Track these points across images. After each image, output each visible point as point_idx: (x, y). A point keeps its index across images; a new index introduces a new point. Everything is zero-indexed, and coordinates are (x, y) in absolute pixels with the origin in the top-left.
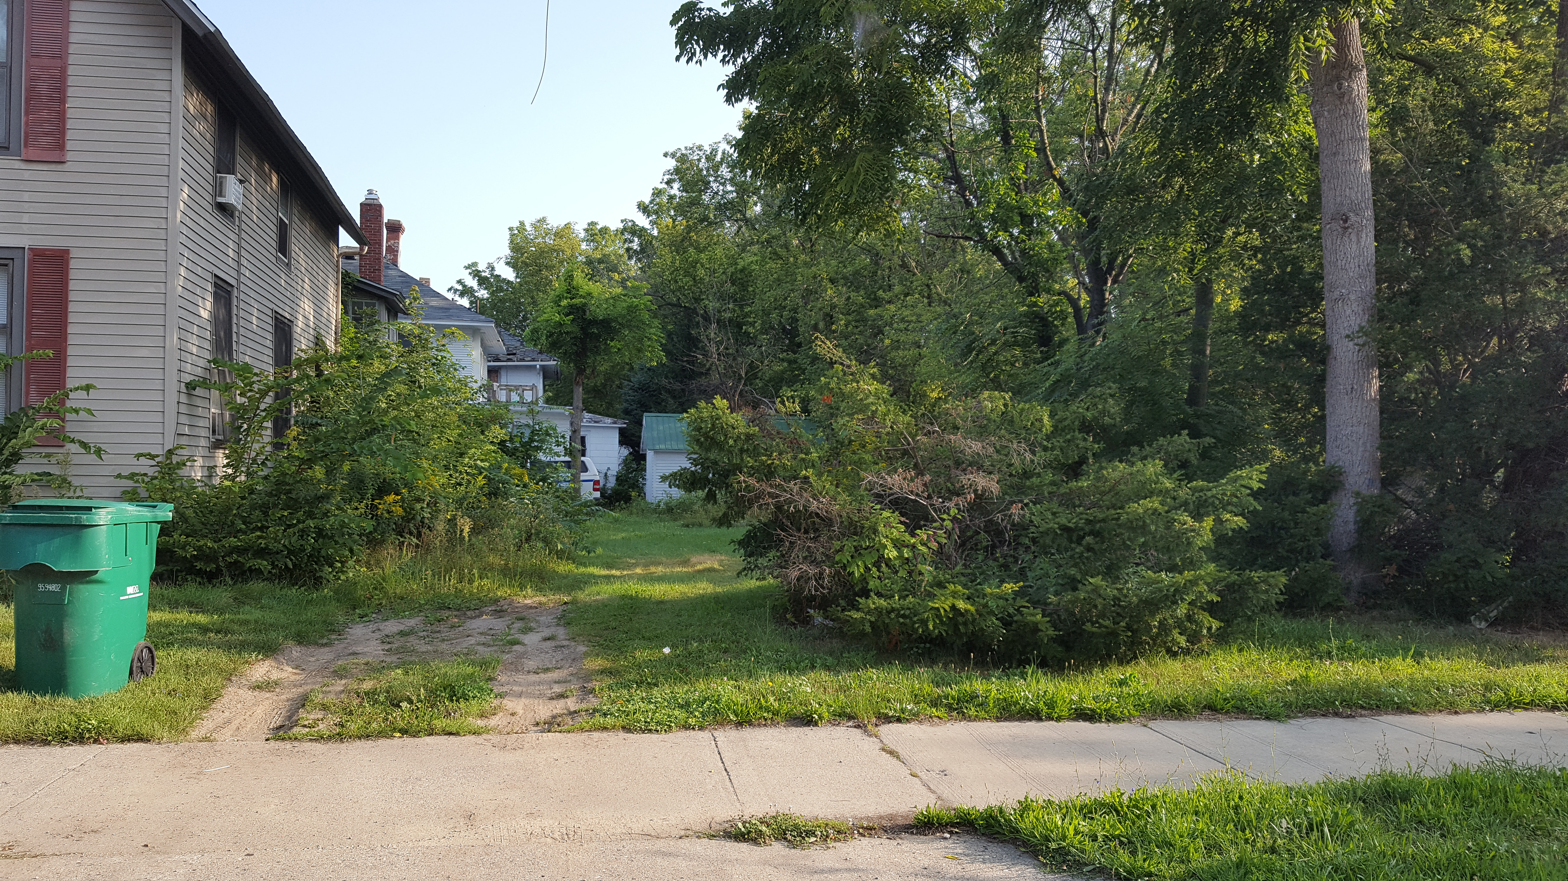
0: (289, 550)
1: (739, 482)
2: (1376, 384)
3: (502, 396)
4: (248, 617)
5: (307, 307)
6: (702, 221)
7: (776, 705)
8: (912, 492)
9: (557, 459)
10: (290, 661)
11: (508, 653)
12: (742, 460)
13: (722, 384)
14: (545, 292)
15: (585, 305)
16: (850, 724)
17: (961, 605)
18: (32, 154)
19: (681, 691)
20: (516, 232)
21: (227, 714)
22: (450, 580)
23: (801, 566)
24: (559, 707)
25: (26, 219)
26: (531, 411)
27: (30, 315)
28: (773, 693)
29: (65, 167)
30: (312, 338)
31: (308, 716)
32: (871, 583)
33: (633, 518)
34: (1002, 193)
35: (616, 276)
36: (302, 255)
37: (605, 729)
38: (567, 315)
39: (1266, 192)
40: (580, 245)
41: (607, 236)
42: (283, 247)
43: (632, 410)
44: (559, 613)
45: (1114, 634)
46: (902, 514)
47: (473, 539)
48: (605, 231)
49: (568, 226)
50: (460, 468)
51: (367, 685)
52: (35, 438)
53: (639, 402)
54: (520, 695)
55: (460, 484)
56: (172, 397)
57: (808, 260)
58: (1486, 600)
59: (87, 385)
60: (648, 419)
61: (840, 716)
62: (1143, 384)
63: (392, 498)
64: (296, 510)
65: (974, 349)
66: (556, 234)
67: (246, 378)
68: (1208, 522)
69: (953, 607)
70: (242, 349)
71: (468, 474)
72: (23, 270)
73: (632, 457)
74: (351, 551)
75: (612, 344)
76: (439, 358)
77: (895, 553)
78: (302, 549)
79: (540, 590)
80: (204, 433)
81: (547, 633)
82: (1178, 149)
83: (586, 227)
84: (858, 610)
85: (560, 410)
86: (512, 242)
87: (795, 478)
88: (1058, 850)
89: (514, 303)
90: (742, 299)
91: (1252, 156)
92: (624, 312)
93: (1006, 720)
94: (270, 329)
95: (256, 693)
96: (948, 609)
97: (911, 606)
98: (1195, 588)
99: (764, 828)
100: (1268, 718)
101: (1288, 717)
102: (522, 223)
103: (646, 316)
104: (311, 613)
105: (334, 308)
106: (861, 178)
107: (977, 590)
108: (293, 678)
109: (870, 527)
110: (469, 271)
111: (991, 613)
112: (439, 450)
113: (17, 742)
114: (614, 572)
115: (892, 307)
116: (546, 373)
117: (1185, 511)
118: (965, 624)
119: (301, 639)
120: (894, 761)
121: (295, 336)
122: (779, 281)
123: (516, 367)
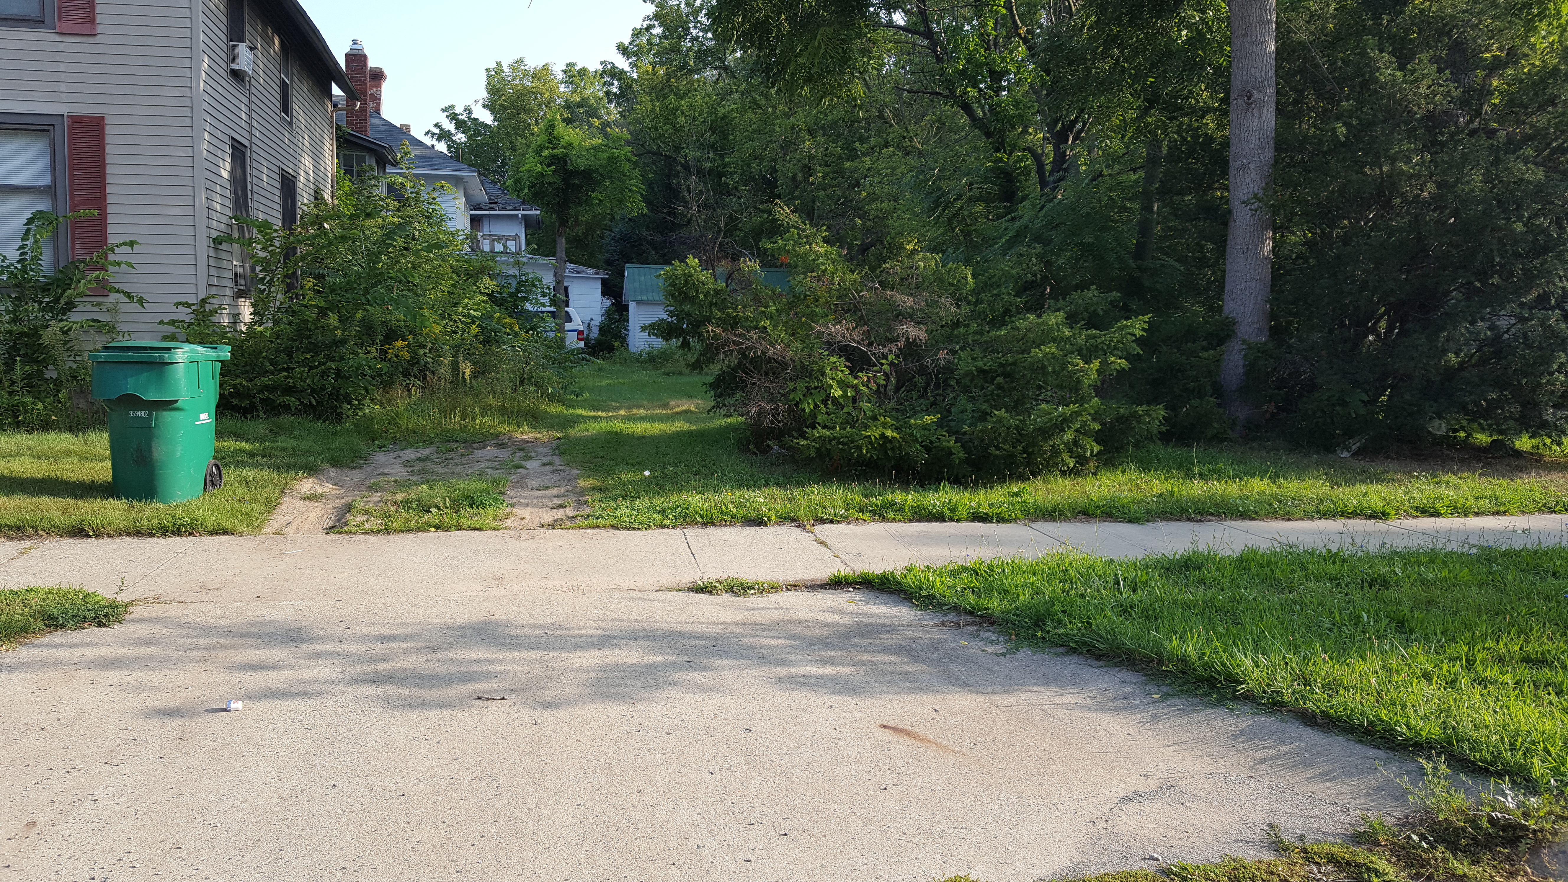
0: (312, 389)
1: (708, 332)
2: (1269, 245)
3: (486, 246)
4: (285, 445)
5: (307, 163)
6: (682, 68)
7: (734, 511)
8: (854, 340)
9: (544, 309)
10: (329, 480)
11: (514, 474)
12: (711, 312)
13: (701, 237)
14: (524, 136)
15: (566, 155)
16: (793, 524)
17: (889, 433)
18: (66, 26)
19: (658, 502)
20: (493, 73)
21: (287, 517)
22: (455, 417)
23: (759, 403)
24: (559, 514)
25: (63, 88)
26: (518, 263)
27: (72, 177)
28: (732, 503)
29: (98, 39)
30: (312, 192)
31: (355, 519)
32: (820, 417)
33: (617, 367)
34: (971, 49)
35: (596, 122)
36: (301, 113)
37: (598, 527)
38: (549, 165)
39: (1188, 67)
40: (558, 88)
41: (585, 78)
42: (285, 107)
43: (615, 261)
44: (554, 446)
45: (1012, 456)
46: (848, 360)
47: (474, 382)
48: (583, 72)
49: (545, 67)
50: (454, 317)
51: (400, 497)
52: (88, 289)
53: (621, 253)
54: (527, 505)
55: (455, 332)
56: (203, 250)
57: (787, 110)
58: (1349, 434)
59: (131, 241)
60: (630, 270)
61: (785, 519)
62: (1089, 239)
63: (399, 343)
64: (317, 353)
65: (941, 203)
66: (534, 76)
67: (267, 234)
68: (1096, 364)
69: (883, 436)
70: (256, 205)
71: (462, 323)
72: (63, 133)
73: (614, 308)
74: (366, 389)
75: (593, 195)
76: (430, 211)
77: (841, 393)
78: (323, 388)
79: (535, 427)
80: (229, 283)
81: (545, 460)
82: (1114, 25)
83: (564, 68)
84: (805, 438)
85: (543, 260)
86: (489, 83)
87: (756, 327)
88: (927, 596)
89: (492, 148)
90: (723, 148)
91: (1180, 31)
92: (605, 162)
93: (917, 521)
94: (278, 185)
95: (307, 503)
96: (878, 437)
97: (849, 435)
98: (1080, 418)
99: (717, 585)
100: (1130, 521)
101: (1148, 521)
102: (499, 64)
103: (626, 166)
104: (338, 442)
105: (330, 163)
106: (822, 51)
107: (905, 423)
108: (333, 492)
109: (819, 370)
110: (446, 114)
111: (916, 441)
112: (436, 301)
113: (128, 534)
114: (600, 413)
115: (867, 160)
116: (528, 222)
117: (1079, 355)
118: (893, 449)
119: (336, 463)
120: (823, 548)
121: (299, 191)
122: (759, 131)
123: (499, 216)
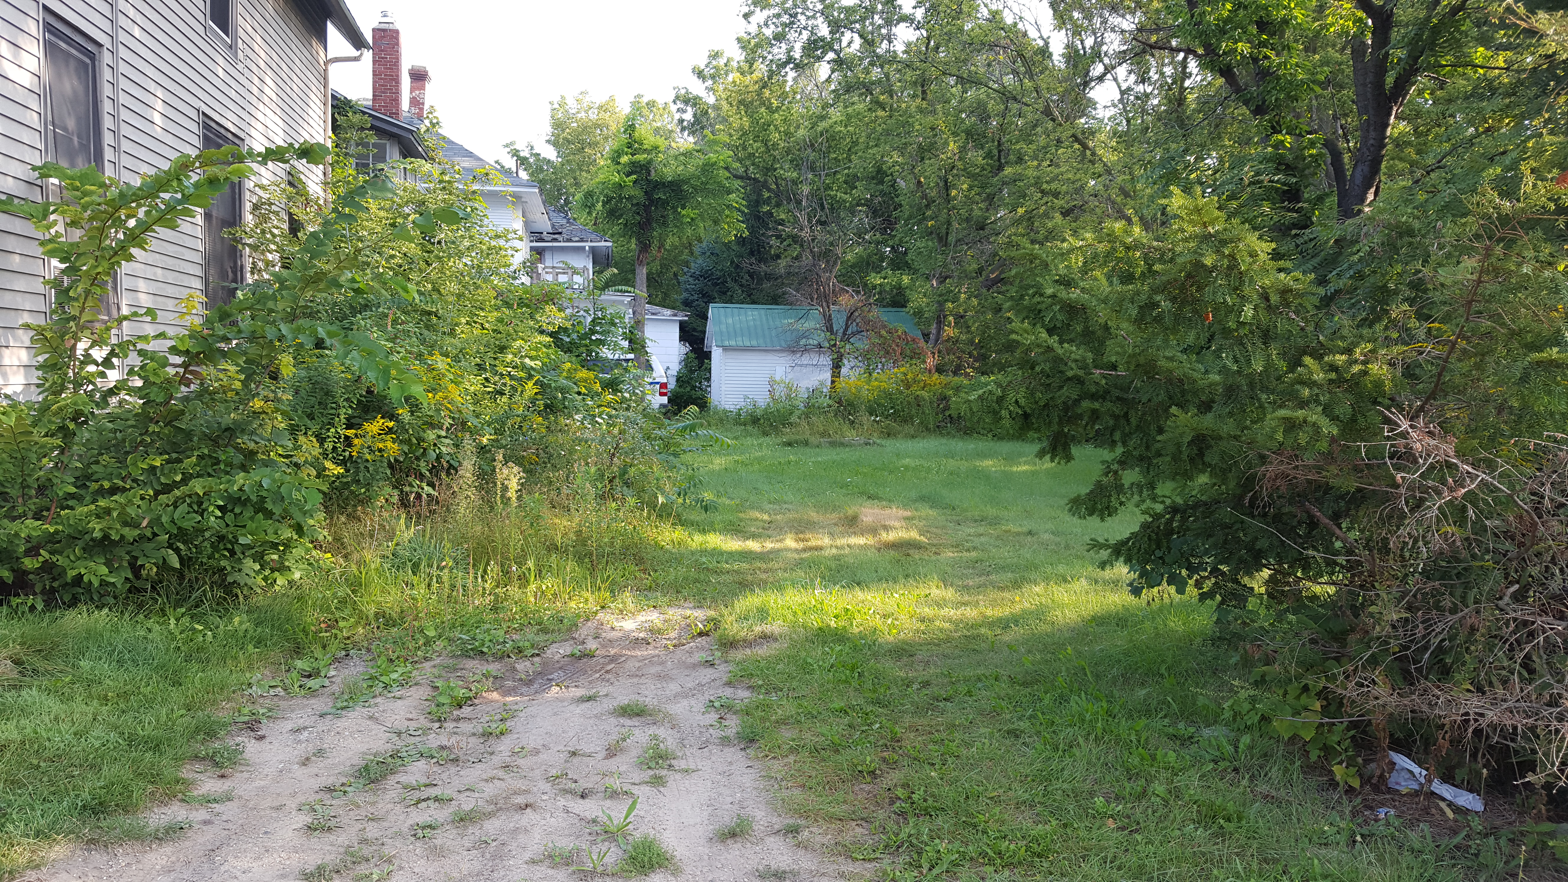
5: (270, 124)
13: (814, 266)
15: (650, 162)
20: (557, 106)
36: (258, 39)
38: (628, 175)
41: (655, 108)
42: (220, 16)
43: (693, 301)
48: (652, 103)
49: (612, 99)
50: (501, 369)
53: (701, 292)
55: (502, 393)
57: (924, 106)
60: (714, 311)
63: (379, 424)
66: (600, 107)
70: (127, 160)
73: (693, 355)
75: (684, 212)
79: (647, 597)
85: (617, 296)
89: (555, 185)
92: (698, 172)
94: (195, 141)
102: (563, 97)
103: (725, 177)
105: (320, 137)
110: (507, 150)
116: (596, 254)
122: (888, 133)
123: (562, 248)
